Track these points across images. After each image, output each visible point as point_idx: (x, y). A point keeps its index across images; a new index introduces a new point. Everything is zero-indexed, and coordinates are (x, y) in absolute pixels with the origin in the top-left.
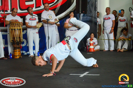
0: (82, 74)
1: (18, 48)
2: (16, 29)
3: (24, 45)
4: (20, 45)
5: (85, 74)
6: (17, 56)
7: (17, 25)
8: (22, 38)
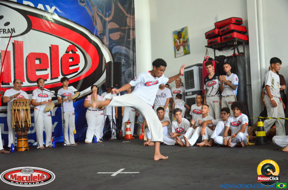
0: (115, 172)
1: (24, 136)
2: (21, 110)
3: (33, 132)
4: (26, 131)
5: (119, 172)
6: (22, 148)
7: (22, 104)
8: (29, 123)
